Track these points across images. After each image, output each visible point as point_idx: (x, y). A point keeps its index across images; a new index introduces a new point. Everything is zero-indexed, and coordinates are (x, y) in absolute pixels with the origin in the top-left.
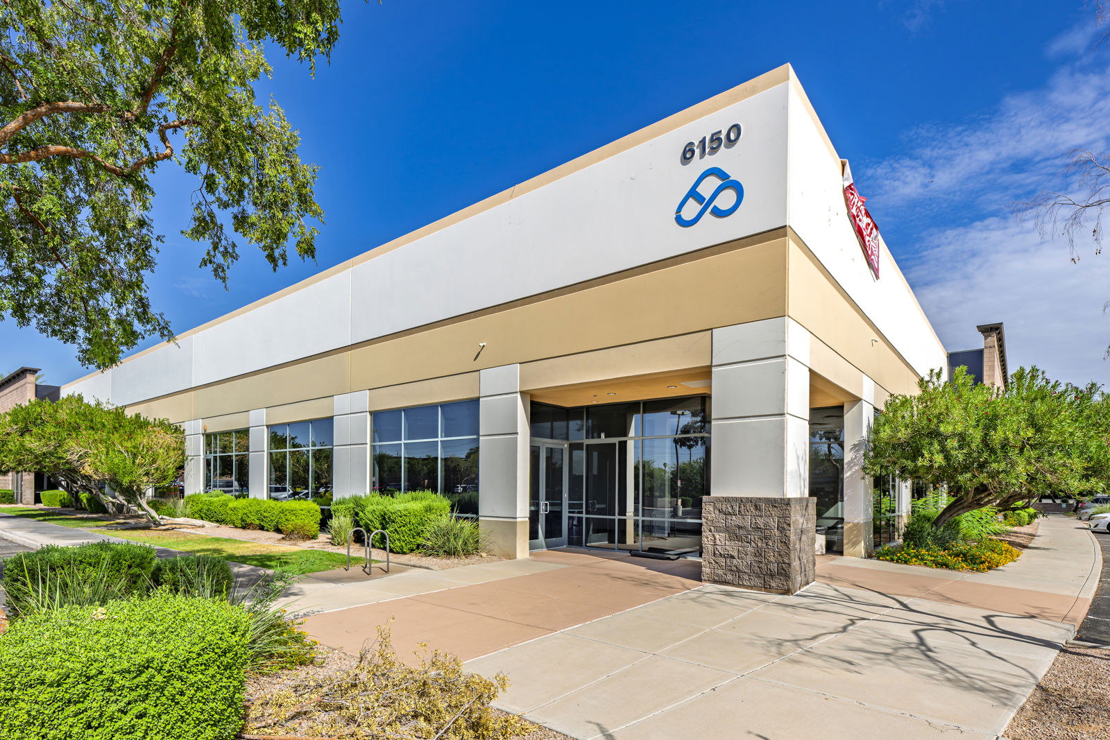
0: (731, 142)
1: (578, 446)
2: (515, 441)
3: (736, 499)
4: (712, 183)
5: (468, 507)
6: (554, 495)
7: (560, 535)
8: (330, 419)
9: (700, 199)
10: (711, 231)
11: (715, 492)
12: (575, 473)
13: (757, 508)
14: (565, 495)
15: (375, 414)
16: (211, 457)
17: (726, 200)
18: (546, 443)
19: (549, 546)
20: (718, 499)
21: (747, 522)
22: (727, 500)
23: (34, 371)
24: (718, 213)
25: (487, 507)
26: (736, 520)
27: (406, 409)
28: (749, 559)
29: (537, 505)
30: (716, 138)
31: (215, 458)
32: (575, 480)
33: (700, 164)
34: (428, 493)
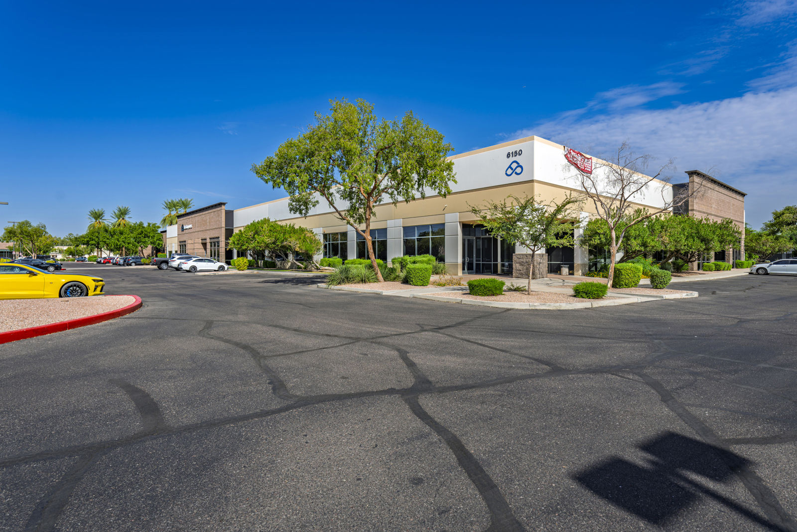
0: (520, 155)
1: (479, 238)
2: (457, 238)
3: (521, 254)
4: (514, 166)
5: (441, 259)
6: (470, 255)
7: (473, 270)
8: (386, 229)
9: (512, 169)
10: (514, 178)
11: (517, 252)
12: (478, 248)
13: (527, 256)
14: (474, 256)
15: (404, 228)
16: (327, 243)
17: (519, 170)
18: (467, 237)
19: (468, 273)
20: (517, 255)
21: (524, 260)
22: (519, 254)
23: (224, 204)
24: (517, 174)
25: (448, 259)
26: (522, 260)
27: (417, 226)
28: (525, 270)
29: (465, 258)
30: (516, 152)
31: (329, 244)
32: (478, 250)
33: (512, 159)
34: (428, 255)
